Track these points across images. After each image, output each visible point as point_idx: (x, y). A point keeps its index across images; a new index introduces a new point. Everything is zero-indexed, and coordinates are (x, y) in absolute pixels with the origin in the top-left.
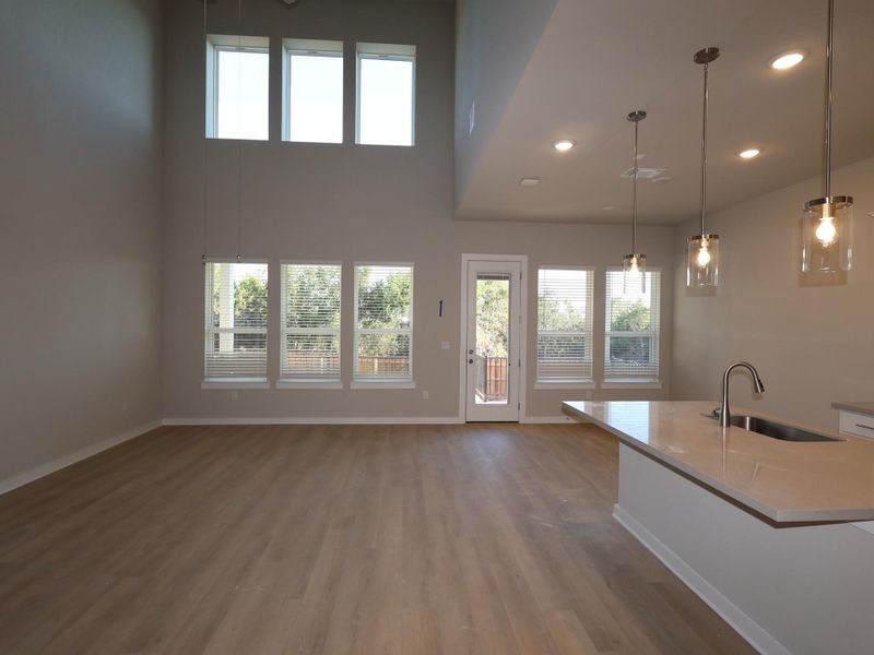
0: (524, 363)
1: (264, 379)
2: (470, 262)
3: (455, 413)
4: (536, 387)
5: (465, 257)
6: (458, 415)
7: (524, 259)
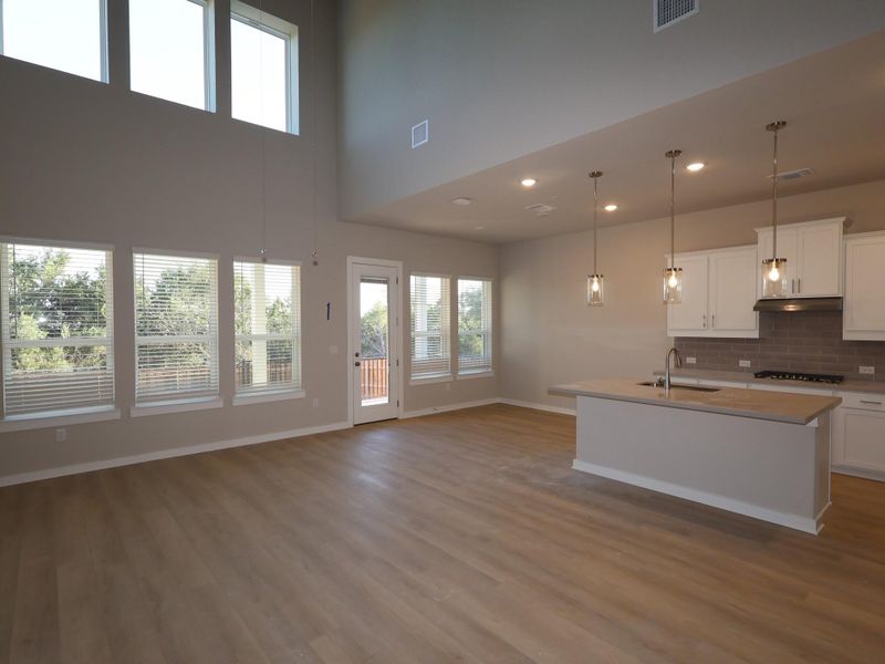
0: (401, 362)
1: (110, 407)
2: (354, 264)
3: (344, 418)
4: (412, 384)
5: (350, 259)
6: (346, 420)
7: (400, 264)
